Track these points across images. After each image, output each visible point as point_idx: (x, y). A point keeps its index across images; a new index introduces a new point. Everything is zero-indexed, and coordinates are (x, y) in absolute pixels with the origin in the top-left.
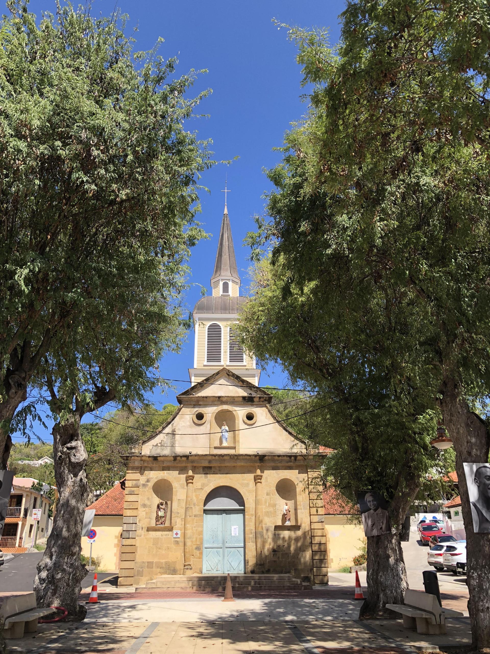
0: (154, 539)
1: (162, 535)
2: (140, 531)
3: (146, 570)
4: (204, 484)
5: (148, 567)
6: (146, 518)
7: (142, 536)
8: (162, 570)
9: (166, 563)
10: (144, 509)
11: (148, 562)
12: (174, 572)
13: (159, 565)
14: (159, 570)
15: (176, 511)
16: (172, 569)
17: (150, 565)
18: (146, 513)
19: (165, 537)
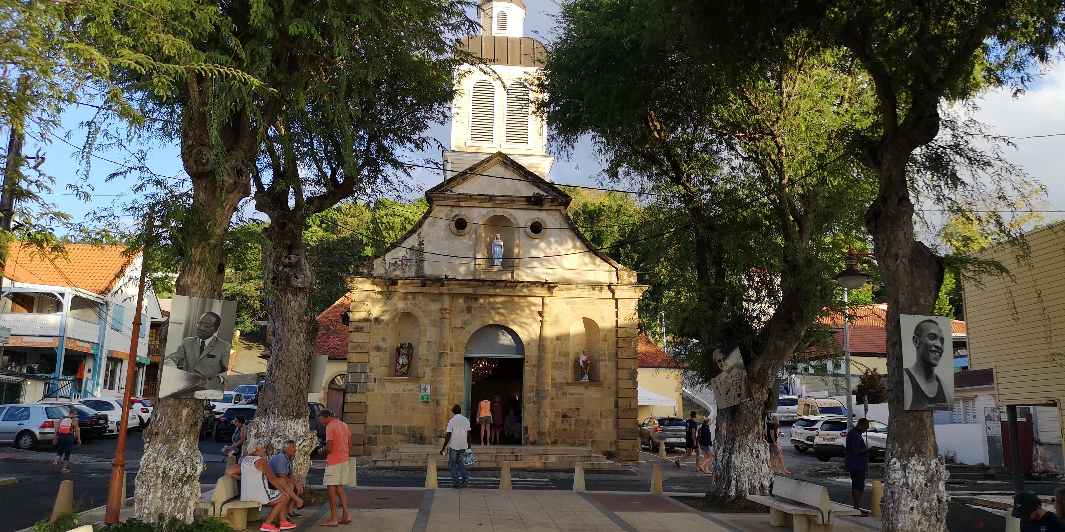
0: (393, 395)
1: (404, 390)
2: (372, 383)
3: (380, 437)
4: (466, 321)
5: (384, 433)
6: (380, 366)
7: (376, 391)
8: (403, 437)
9: (410, 428)
10: (378, 354)
11: (383, 427)
12: (421, 440)
13: (399, 431)
14: (399, 437)
15: (425, 357)
16: (418, 436)
17: (387, 430)
18: (381, 359)
19: (408, 392)
